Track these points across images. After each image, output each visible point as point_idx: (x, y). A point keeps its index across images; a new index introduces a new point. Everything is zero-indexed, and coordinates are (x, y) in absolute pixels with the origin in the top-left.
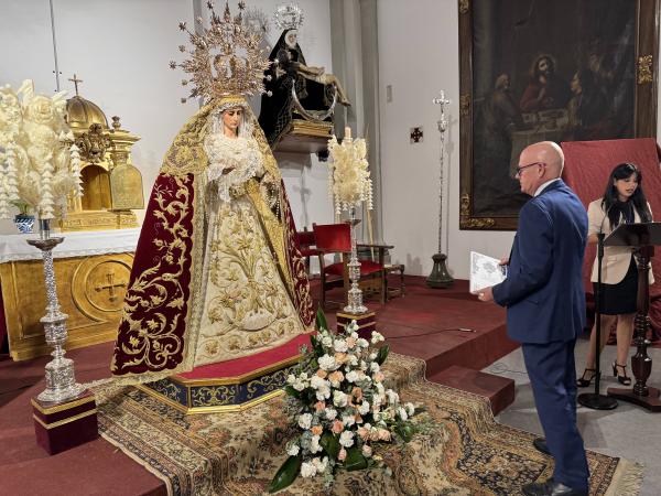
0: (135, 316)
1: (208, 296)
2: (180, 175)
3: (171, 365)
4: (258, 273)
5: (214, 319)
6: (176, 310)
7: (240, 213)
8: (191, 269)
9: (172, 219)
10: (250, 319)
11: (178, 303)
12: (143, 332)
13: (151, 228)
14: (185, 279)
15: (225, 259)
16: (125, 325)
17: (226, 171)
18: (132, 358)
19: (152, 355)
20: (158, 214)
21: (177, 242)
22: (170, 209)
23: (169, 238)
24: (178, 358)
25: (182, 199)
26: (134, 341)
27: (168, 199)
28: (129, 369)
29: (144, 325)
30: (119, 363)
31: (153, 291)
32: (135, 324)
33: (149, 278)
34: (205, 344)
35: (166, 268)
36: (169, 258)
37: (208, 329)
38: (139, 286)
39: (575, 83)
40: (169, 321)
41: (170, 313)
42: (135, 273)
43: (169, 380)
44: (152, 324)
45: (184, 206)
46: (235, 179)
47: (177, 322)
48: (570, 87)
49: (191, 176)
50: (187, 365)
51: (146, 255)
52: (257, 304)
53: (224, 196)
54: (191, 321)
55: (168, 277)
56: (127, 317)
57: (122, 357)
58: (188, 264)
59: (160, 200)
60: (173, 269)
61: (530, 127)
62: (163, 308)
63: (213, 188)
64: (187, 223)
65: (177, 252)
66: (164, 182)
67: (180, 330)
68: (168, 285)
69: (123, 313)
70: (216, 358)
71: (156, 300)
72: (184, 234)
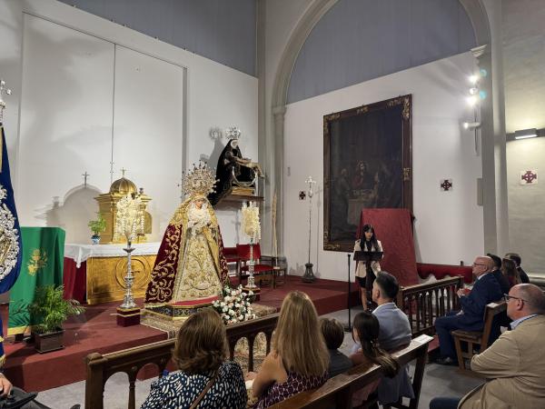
0: (155, 280)
1: (184, 274)
2: (177, 225)
3: (167, 301)
4: (205, 266)
5: (185, 283)
6: (171, 278)
7: (199, 240)
8: (178, 262)
9: (172, 242)
10: (200, 285)
11: (172, 275)
12: (157, 286)
13: (164, 246)
14: (175, 266)
15: (192, 259)
16: (151, 283)
17: (195, 224)
18: (152, 297)
19: (160, 296)
20: (168, 240)
21: (174, 251)
22: (172, 238)
23: (170, 249)
24: (170, 298)
25: (177, 234)
26: (154, 290)
27: (172, 234)
28: (150, 301)
29: (158, 284)
30: (147, 299)
31: (162, 270)
32: (154, 283)
33: (162, 265)
34: (181, 294)
35: (168, 261)
36: (170, 257)
37: (183, 287)
38: (158, 268)
39: (377, 178)
40: (168, 283)
41: (168, 279)
42: (156, 263)
43: (166, 307)
44: (161, 283)
45: (178, 237)
46: (199, 227)
47: (171, 283)
48: (373, 179)
49: (181, 226)
50: (173, 301)
51: (161, 256)
52: (203, 279)
53: (194, 233)
54: (177, 283)
55: (169, 265)
56: (152, 280)
57: (148, 296)
58: (177, 260)
59: (169, 234)
60: (171, 262)
61: (356, 197)
62: (166, 278)
63: (190, 230)
64: (178, 244)
65: (173, 255)
66: (171, 228)
67: (172, 287)
68: (168, 268)
69: (151, 278)
70: (185, 300)
71: (164, 274)
72: (177, 248)
